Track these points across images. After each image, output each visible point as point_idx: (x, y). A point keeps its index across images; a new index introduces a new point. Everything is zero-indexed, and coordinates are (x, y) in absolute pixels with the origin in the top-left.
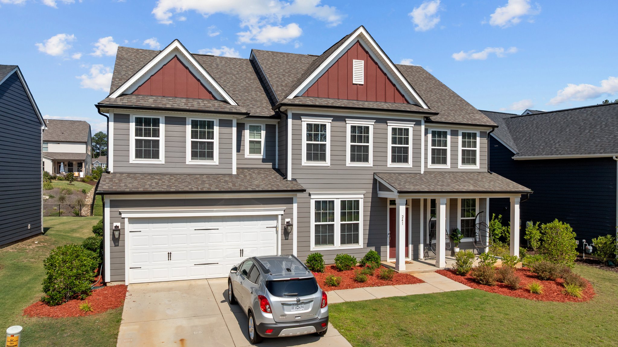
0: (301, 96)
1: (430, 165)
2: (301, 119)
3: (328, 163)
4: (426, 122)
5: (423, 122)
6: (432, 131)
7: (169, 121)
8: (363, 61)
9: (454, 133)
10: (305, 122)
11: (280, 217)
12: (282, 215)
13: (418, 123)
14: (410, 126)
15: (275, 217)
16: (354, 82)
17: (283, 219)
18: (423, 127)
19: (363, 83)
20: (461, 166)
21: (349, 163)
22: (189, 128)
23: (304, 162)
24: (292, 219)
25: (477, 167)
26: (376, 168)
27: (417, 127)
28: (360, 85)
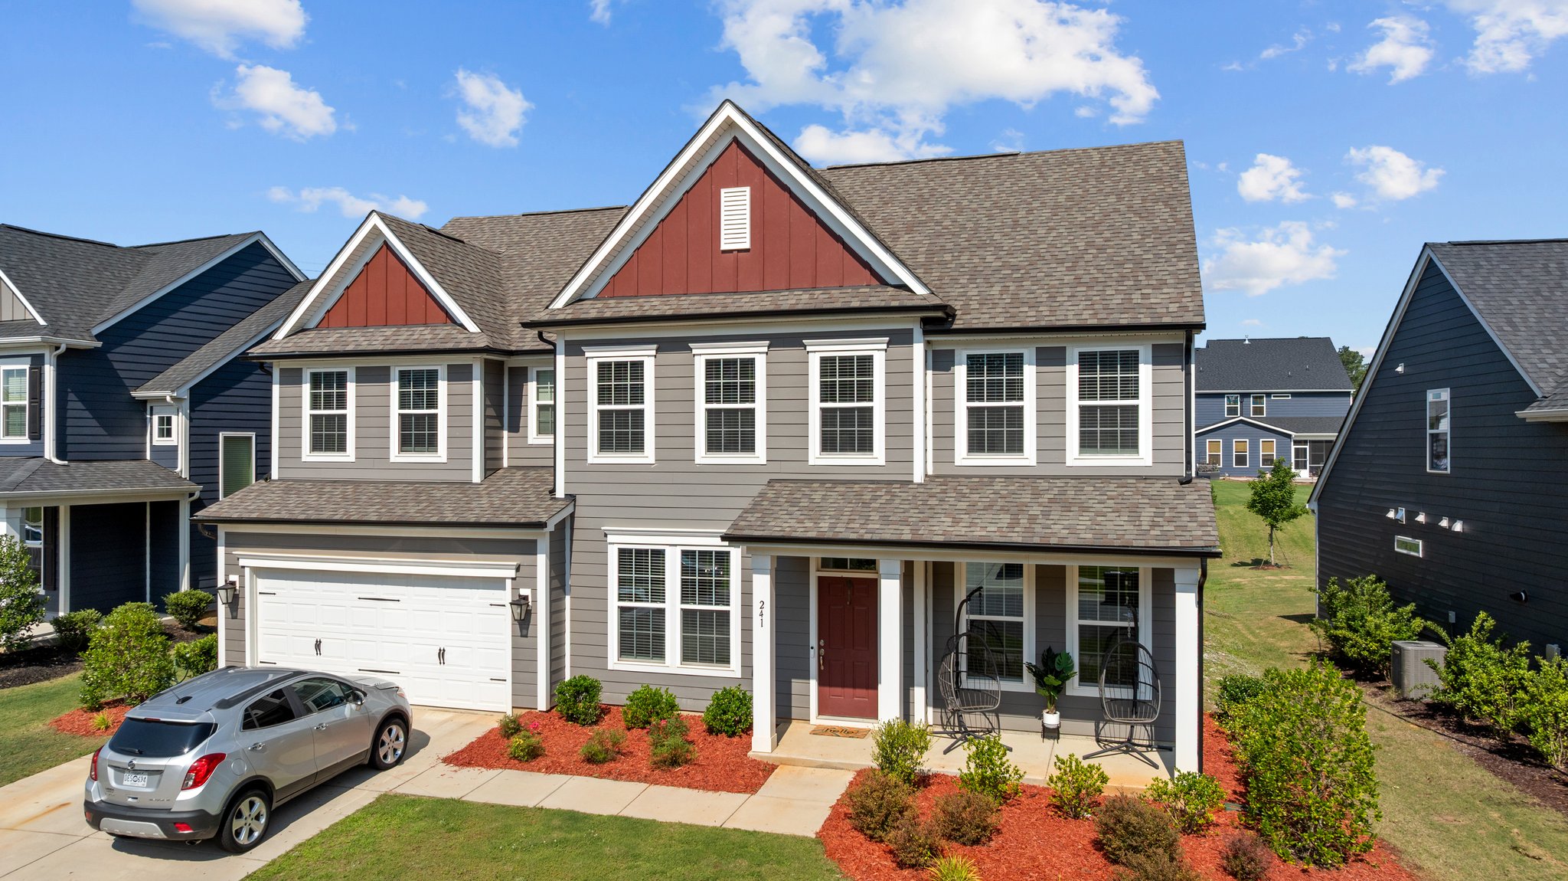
0: (593, 299)
1: (962, 456)
2: (583, 354)
3: (649, 455)
4: (925, 333)
5: (918, 332)
6: (969, 357)
7: (363, 376)
8: (748, 189)
9: (1051, 358)
10: (594, 358)
11: (509, 583)
12: (513, 579)
13: (900, 338)
14: (877, 351)
15: (497, 583)
16: (723, 247)
17: (515, 589)
18: (918, 349)
19: (747, 246)
20: (1074, 457)
21: (702, 455)
22: (394, 387)
23: (594, 455)
24: (534, 590)
25: (1144, 457)
26: (775, 467)
27: (899, 351)
28: (739, 251)
